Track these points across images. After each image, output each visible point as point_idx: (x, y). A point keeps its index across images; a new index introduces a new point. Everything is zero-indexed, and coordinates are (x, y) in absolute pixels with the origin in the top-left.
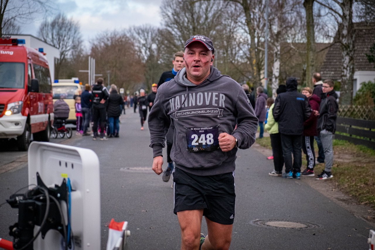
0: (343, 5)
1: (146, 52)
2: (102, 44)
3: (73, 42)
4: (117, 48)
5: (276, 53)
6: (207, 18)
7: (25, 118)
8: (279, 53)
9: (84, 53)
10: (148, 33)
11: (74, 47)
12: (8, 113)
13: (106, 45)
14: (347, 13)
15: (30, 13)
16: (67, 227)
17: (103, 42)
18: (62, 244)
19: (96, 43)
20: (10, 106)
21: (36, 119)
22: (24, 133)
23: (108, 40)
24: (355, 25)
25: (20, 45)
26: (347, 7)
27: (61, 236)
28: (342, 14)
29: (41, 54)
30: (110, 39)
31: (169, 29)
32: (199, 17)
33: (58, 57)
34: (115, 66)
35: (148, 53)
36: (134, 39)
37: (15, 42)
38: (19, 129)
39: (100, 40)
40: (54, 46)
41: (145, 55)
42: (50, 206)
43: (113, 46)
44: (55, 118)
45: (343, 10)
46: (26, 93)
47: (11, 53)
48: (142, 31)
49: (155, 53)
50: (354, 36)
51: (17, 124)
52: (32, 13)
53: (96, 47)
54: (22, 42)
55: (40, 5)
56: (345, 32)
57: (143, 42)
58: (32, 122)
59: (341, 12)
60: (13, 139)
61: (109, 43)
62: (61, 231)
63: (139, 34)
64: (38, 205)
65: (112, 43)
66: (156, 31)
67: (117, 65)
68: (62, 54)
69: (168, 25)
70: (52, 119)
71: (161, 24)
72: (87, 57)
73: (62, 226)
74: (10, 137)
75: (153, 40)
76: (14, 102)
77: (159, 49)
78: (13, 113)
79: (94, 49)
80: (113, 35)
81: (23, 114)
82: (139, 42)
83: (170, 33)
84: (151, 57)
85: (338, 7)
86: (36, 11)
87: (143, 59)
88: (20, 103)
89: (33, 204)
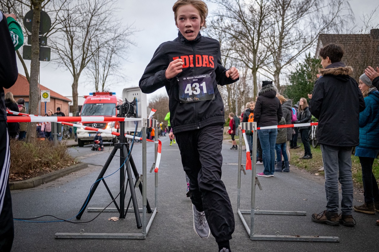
0: (274, 75)
2: (155, 101)
4: (162, 103)
5: (242, 102)
8: (244, 101)
12: (108, 127)
13: (156, 102)
14: (277, 79)
15: (118, 83)
17: (155, 100)
19: (151, 101)
25: (113, 95)
26: (277, 76)
28: (274, 80)
30: (158, 98)
34: (161, 112)
37: (111, 94)
39: (153, 99)
43: (160, 102)
45: (275, 78)
47: (109, 99)
50: (280, 91)
52: (119, 82)
53: (151, 102)
54: (114, 94)
55: (122, 79)
61: (158, 100)
65: (159, 100)
67: (162, 112)
78: (111, 127)
80: (160, 96)
81: (115, 128)
86: (121, 82)
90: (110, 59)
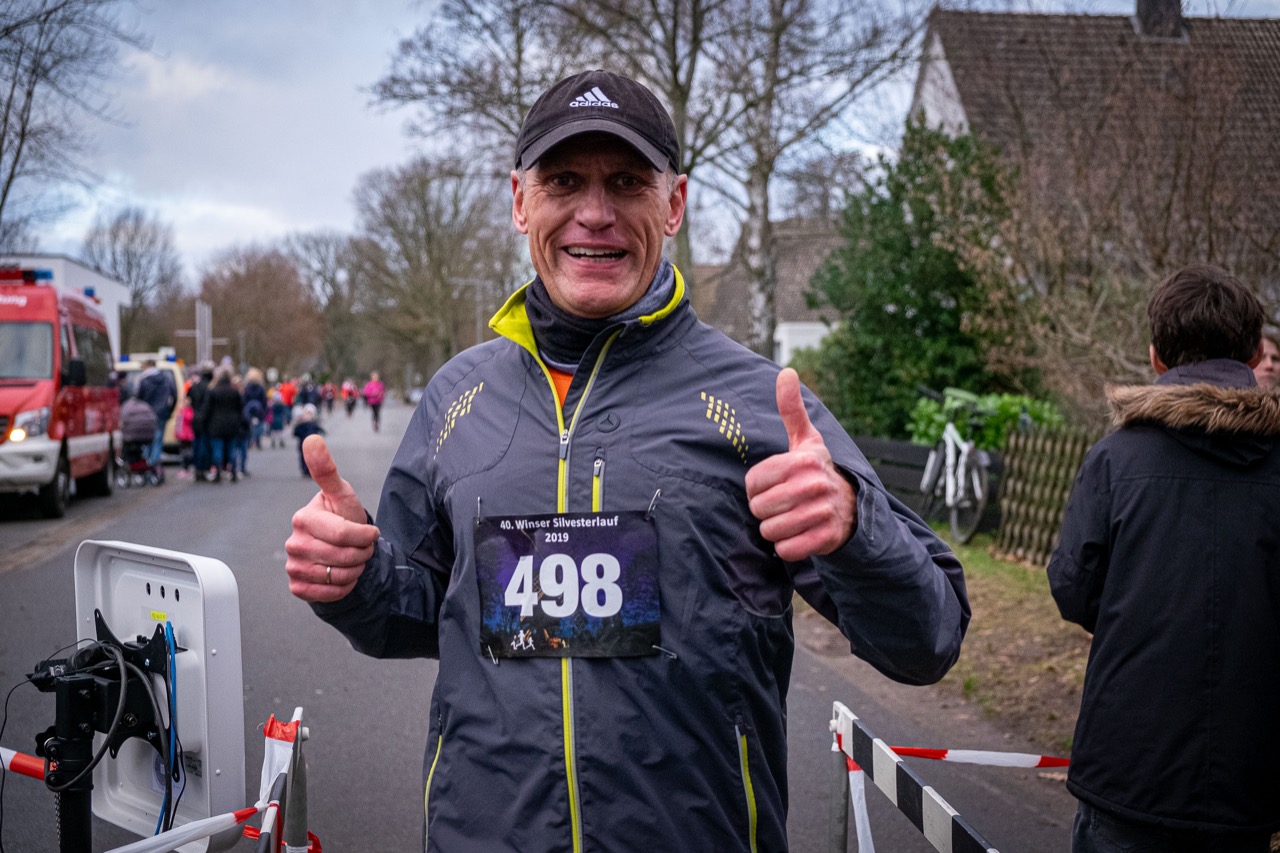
0: (749, 184)
1: (324, 290)
2: (226, 273)
3: (161, 268)
4: (259, 282)
6: (456, 213)
7: (55, 445)
9: (185, 293)
10: (327, 246)
11: (163, 280)
12: (17, 435)
13: (236, 276)
14: (758, 201)
16: (168, 732)
17: (227, 267)
18: (157, 769)
19: (212, 269)
20: (21, 418)
21: (79, 445)
22: (56, 478)
23: (239, 262)
24: (775, 227)
25: (41, 282)
26: (758, 189)
27: (154, 752)
28: (747, 204)
29: (88, 302)
30: (243, 261)
31: (376, 238)
32: (439, 212)
33: (127, 301)
34: (256, 320)
35: (329, 289)
36: (297, 258)
37: (30, 277)
38: (44, 470)
39: (221, 263)
40: (118, 278)
41: (321, 293)
42: (129, 686)
43: (251, 279)
44: (126, 444)
45: (750, 197)
46: (59, 388)
47: (22, 301)
48: (315, 243)
49: (345, 290)
50: (774, 250)
51: (38, 458)
54: (47, 275)
56: (754, 242)
57: (316, 265)
58: (73, 453)
59: (745, 200)
60: (29, 494)
61: (241, 270)
62: (156, 742)
63: (307, 248)
64: (99, 685)
65: (248, 270)
66: (346, 244)
67: (261, 318)
68: (136, 295)
69: (370, 229)
70: (118, 444)
71: (357, 227)
72: (192, 302)
73: (156, 729)
74: (22, 490)
75: (340, 262)
76: (31, 409)
77: (352, 282)
78: (30, 435)
79: (209, 285)
81: (52, 436)
82: (309, 267)
83: (375, 246)
84: (335, 299)
85: (738, 190)
87: (318, 302)
88: (45, 412)
89: (89, 684)
90: (27, 108)
